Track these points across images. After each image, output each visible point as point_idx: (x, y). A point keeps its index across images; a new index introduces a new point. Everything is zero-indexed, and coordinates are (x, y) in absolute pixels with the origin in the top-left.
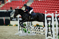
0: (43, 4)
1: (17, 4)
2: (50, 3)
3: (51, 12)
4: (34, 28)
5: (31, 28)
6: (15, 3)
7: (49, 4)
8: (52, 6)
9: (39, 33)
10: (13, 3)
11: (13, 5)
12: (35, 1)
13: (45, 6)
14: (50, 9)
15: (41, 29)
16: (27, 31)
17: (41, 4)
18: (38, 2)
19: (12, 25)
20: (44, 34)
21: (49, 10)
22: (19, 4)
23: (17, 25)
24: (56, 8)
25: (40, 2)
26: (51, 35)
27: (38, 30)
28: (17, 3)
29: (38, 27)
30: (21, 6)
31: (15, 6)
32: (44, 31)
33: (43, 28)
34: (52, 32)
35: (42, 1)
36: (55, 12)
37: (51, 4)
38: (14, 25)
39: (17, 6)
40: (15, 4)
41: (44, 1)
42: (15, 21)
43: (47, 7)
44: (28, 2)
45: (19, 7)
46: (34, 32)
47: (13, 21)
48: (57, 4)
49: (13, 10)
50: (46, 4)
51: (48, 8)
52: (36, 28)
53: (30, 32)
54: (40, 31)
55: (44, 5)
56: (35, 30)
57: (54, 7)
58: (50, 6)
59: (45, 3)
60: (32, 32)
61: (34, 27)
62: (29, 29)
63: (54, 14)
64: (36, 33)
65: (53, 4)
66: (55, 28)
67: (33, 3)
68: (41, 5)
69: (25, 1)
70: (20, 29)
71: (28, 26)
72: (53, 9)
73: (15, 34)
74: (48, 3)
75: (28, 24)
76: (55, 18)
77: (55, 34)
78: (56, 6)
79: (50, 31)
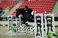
0: (32, 4)
1: (7, 5)
2: (39, 3)
3: (40, 12)
4: (24, 28)
5: (20, 28)
6: (5, 3)
7: (38, 5)
8: (41, 6)
9: (28, 33)
10: (3, 3)
11: (3, 5)
12: (25, 1)
13: (35, 7)
14: (40, 9)
15: (30, 28)
16: (17, 30)
17: (30, 4)
18: (28, 2)
19: (2, 25)
20: (34, 34)
21: (38, 10)
22: (9, 5)
23: (7, 25)
24: (45, 8)
25: (30, 3)
26: (41, 35)
27: (27, 30)
28: (7, 3)
29: (28, 27)
30: (11, 6)
31: (5, 6)
32: (33, 31)
33: (33, 28)
34: (41, 32)
35: (32, 2)
36: (44, 12)
37: (40, 5)
38: (4, 25)
39: (7, 6)
40: (5, 5)
41: (34, 2)
42: (5, 21)
43: (36, 7)
44: (18, 3)
45: (9, 7)
46: (24, 32)
47: (3, 21)
48: (46, 4)
49: (3, 10)
50: (36, 5)
51: (38, 8)
52: (26, 28)
53: (20, 31)
54: (29, 30)
55: (33, 6)
56: (25, 30)
57: (43, 7)
58: (39, 6)
59: (35, 3)
60: (22, 32)
61: (24, 26)
62: (19, 29)
63: (44, 14)
64: (26, 33)
65: (43, 5)
66: (44, 28)
67: (23, 4)
68: (31, 6)
69: (15, 1)
70: (9, 29)
71: (18, 26)
72: (42, 9)
73: (5, 34)
74: (37, 3)
75: (18, 24)
76: (44, 18)
77: (45, 34)
78: (45, 6)
79: (40, 30)
